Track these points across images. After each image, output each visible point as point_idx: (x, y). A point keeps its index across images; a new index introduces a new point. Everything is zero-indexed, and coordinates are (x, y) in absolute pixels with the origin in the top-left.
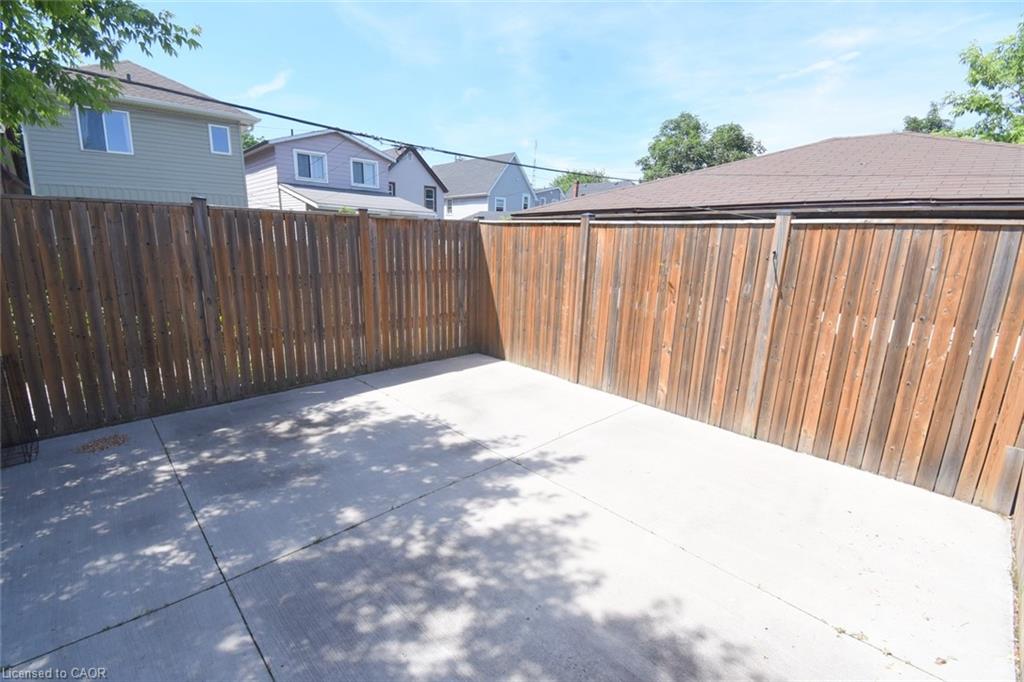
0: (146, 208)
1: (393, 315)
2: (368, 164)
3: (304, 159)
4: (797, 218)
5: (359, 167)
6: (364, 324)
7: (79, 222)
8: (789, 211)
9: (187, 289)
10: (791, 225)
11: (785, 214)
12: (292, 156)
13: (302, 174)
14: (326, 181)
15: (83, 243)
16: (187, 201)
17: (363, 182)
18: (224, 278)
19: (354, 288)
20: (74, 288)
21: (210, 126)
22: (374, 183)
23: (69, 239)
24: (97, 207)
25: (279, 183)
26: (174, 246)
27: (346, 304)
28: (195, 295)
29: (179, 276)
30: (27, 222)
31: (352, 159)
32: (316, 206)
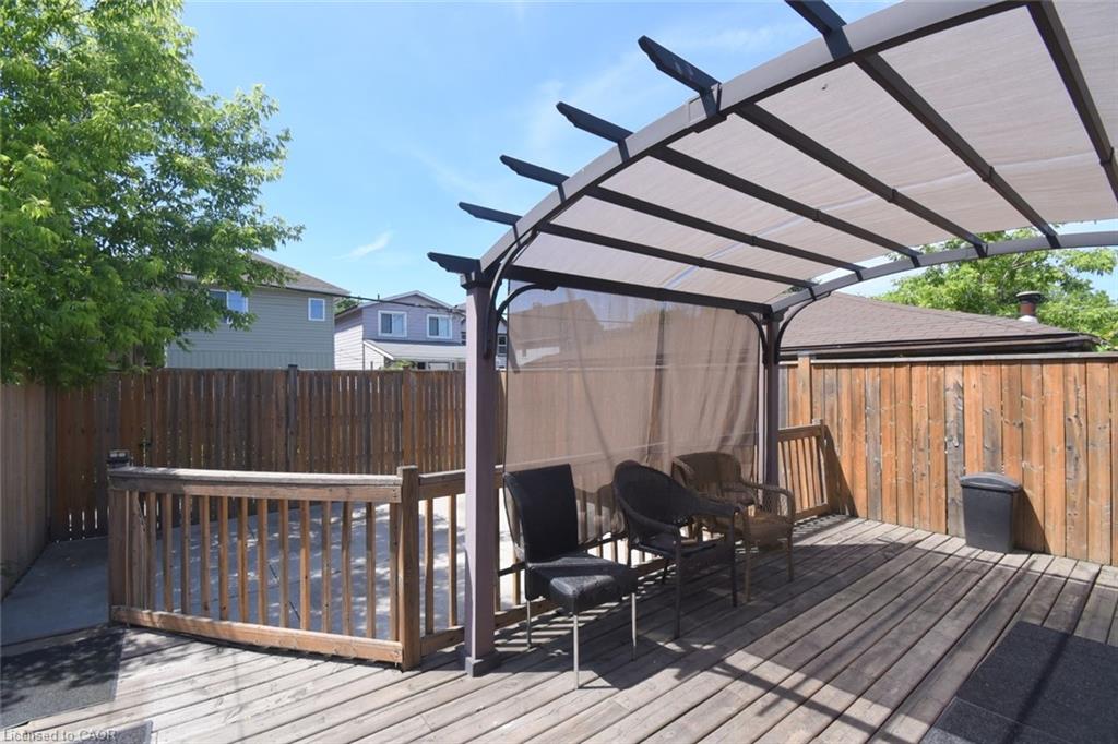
0: (260, 373)
1: (427, 445)
2: (442, 319)
3: (387, 319)
4: (818, 358)
5: (434, 322)
6: (403, 451)
7: (217, 382)
8: (807, 353)
9: (279, 426)
10: (811, 365)
11: (806, 356)
12: (377, 316)
13: (383, 332)
14: (405, 335)
15: (218, 395)
16: (285, 367)
17: (437, 334)
18: (303, 417)
19: (397, 424)
20: (209, 425)
21: (310, 299)
22: (448, 335)
23: (210, 394)
24: (228, 374)
25: (364, 339)
26: (274, 396)
27: (390, 436)
28: (283, 430)
29: (274, 416)
30: (188, 384)
31: (428, 316)
32: (392, 358)
